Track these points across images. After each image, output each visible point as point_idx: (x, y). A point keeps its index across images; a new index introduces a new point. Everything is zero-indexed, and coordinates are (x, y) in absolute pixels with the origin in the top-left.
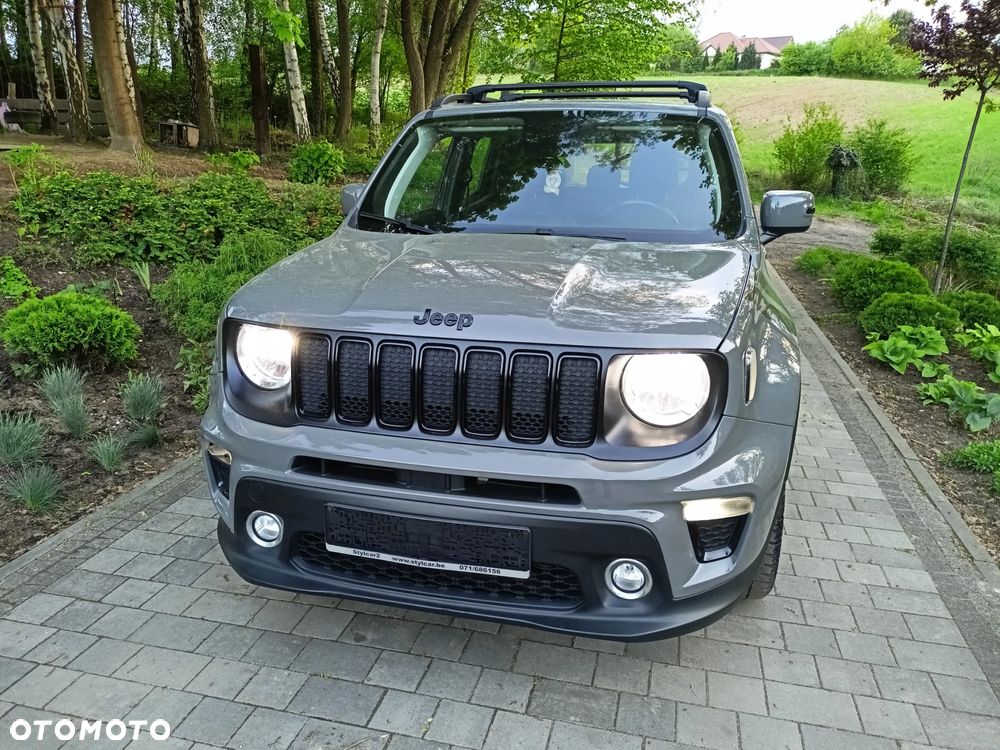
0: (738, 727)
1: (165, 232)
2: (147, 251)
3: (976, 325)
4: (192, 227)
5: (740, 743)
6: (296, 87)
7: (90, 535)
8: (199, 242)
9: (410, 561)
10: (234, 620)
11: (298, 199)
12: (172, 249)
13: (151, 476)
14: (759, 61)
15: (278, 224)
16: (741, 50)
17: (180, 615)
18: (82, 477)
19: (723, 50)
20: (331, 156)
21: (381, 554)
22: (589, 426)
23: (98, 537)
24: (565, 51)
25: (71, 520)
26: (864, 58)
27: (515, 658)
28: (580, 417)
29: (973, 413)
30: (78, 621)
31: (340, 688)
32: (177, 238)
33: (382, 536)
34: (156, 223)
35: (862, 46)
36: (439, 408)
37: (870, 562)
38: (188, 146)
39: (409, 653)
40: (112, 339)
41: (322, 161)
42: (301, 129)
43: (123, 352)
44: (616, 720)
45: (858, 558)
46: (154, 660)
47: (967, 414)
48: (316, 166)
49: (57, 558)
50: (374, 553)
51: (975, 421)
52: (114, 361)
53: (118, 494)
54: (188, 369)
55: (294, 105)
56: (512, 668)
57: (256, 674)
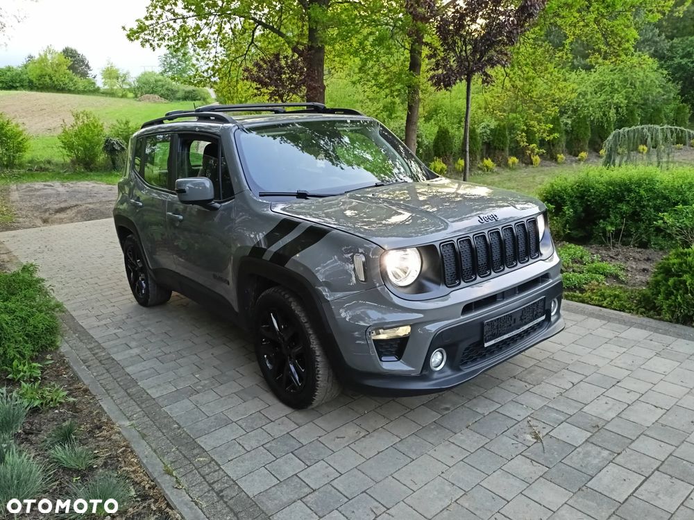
21: (504, 336)
22: (535, 249)
26: (54, 79)
33: (503, 327)
35: (49, 71)
50: (501, 337)
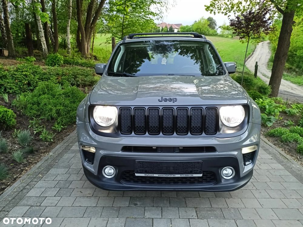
0: (257, 212)
1: (11, 83)
2: (5, 90)
3: (257, 99)
4: (19, 82)
5: (260, 216)
6: (42, 37)
7: (25, 185)
8: (23, 86)
9: (164, 176)
10: (92, 205)
11: (52, 71)
12: (14, 89)
13: (36, 163)
14: (174, 31)
15: (47, 79)
16: (169, 27)
17: (72, 206)
18: (11, 166)
19: (164, 28)
20: (59, 58)
21: (154, 175)
22: (214, 128)
23: (28, 185)
24: (125, 26)
25: (13, 180)
26: (202, 30)
27: (186, 203)
28: (211, 126)
29: (268, 122)
30: (36, 213)
31: (138, 220)
32: (15, 85)
33: (154, 169)
34: (8, 80)
35: (201, 27)
36: (168, 127)
37: (264, 163)
38: (4, 56)
39: (153, 206)
40: (8, 119)
41: (57, 59)
42: (44, 50)
43: (11, 123)
44: (224, 216)
45: (261, 162)
46: (71, 222)
47: (266, 122)
48: (55, 61)
49: (16, 194)
50: (152, 174)
51: (269, 124)
52: (8, 126)
53: (27, 170)
54: (33, 127)
55: (42, 43)
56: (187, 206)
57: (108, 221)
